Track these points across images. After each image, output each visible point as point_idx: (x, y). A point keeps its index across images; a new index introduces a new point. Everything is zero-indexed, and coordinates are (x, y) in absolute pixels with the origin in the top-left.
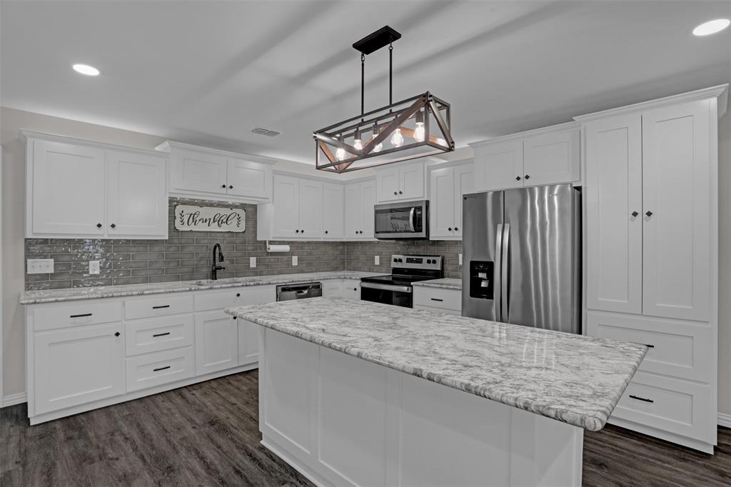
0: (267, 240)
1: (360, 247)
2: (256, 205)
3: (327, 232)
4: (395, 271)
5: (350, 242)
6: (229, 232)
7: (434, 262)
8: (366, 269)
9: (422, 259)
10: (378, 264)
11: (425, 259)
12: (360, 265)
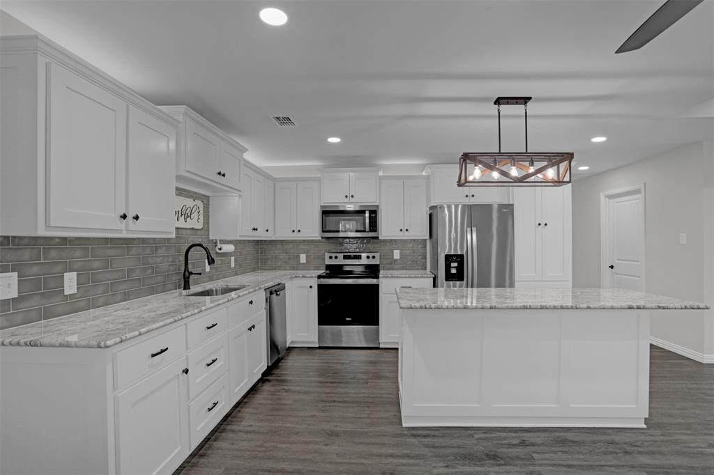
0: (218, 239)
1: (279, 246)
2: (209, 197)
3: (267, 231)
4: (328, 267)
5: (265, 241)
6: (193, 229)
7: (374, 257)
8: (288, 268)
9: (361, 256)
10: (305, 262)
11: (364, 255)
12: (279, 264)
